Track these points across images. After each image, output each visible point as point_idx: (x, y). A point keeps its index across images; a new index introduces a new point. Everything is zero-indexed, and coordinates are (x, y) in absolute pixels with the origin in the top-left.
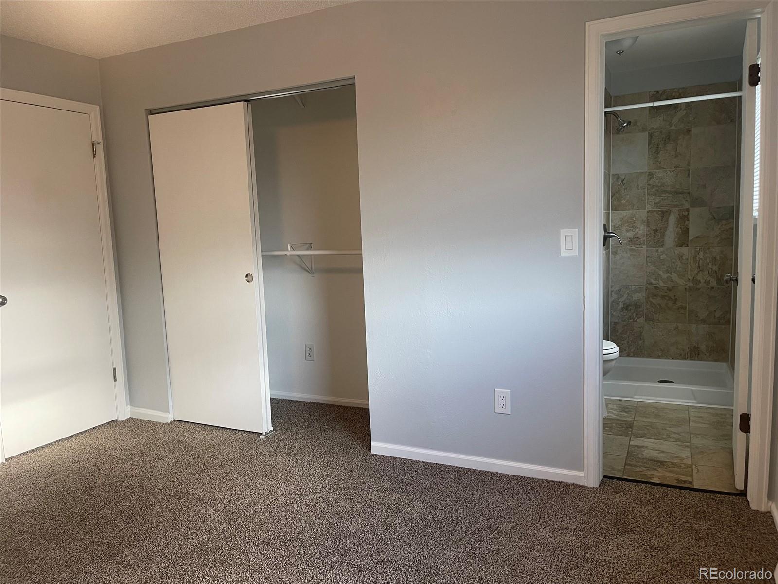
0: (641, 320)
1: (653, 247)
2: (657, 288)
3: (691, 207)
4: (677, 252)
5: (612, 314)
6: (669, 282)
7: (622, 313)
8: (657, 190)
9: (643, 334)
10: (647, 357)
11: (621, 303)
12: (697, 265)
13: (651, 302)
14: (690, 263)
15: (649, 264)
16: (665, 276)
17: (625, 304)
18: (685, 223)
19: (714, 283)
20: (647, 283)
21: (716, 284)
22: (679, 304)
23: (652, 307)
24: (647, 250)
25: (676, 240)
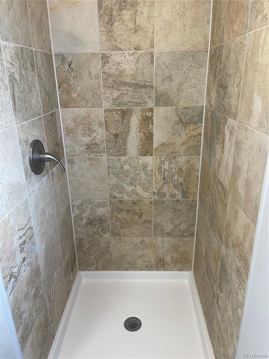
0: (107, 235)
1: (115, 156)
2: (121, 202)
3: (155, 105)
4: (141, 162)
5: (76, 230)
6: (134, 196)
7: (87, 229)
8: (115, 81)
9: (110, 249)
10: (115, 270)
11: (84, 218)
12: (162, 176)
13: (116, 217)
14: (155, 175)
15: (112, 176)
16: (129, 189)
17: (89, 219)
18: (149, 127)
19: (179, 196)
20: (111, 197)
21: (181, 198)
22: (144, 218)
23: (117, 221)
24: (108, 160)
25: (140, 148)
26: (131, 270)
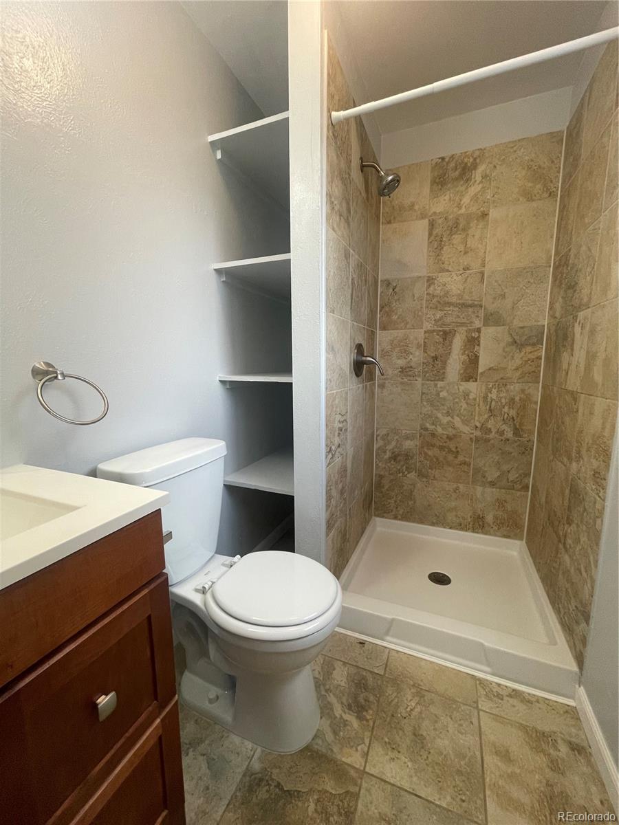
0: (412, 475)
1: (432, 381)
2: (433, 435)
3: (484, 325)
4: (462, 388)
5: (377, 465)
6: (450, 429)
7: (389, 465)
8: (439, 302)
9: (413, 493)
10: (418, 523)
11: (388, 451)
12: (488, 407)
13: (426, 454)
14: (479, 406)
15: (425, 403)
16: (445, 420)
17: (393, 453)
18: (474, 349)
19: (509, 434)
20: (422, 429)
21: (512, 436)
22: (461, 458)
23: (427, 460)
24: (423, 384)
25: (462, 372)
26: (438, 526)
